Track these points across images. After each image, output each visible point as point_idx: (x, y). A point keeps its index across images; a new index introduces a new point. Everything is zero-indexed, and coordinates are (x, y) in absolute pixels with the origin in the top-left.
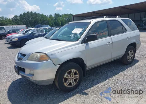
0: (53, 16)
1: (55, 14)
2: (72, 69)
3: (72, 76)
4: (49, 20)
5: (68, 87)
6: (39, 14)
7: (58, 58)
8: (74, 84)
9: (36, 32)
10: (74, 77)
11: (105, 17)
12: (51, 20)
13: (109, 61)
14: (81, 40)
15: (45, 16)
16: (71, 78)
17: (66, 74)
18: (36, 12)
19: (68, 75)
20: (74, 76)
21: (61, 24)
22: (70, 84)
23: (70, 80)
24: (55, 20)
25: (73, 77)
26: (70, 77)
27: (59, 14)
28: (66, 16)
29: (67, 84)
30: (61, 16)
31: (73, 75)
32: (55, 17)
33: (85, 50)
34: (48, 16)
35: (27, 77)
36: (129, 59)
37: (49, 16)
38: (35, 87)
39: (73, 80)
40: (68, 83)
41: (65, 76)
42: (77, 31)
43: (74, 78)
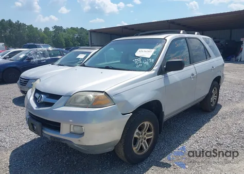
0: (51, 30)
1: (55, 27)
2: (146, 121)
3: (144, 133)
4: (44, 37)
5: (139, 154)
6: (24, 25)
7: (126, 102)
8: (146, 148)
9: (33, 56)
10: (147, 136)
11: (182, 32)
12: (47, 37)
13: (190, 106)
14: (156, 68)
15: (37, 28)
16: (143, 137)
17: (137, 131)
18: (18, 21)
19: (140, 133)
20: (147, 134)
21: (66, 44)
22: (142, 148)
23: (140, 141)
24: (54, 36)
25: (145, 136)
26: (141, 136)
27: (62, 27)
28: (74, 31)
29: (136, 149)
30: (64, 31)
31: (146, 132)
32: (54, 31)
33: (163, 87)
34: (41, 29)
35: (65, 140)
36: (212, 103)
37: (43, 30)
38: (68, 157)
39: (145, 141)
40: (139, 146)
41: (135, 135)
42: (144, 53)
43: (147, 138)
